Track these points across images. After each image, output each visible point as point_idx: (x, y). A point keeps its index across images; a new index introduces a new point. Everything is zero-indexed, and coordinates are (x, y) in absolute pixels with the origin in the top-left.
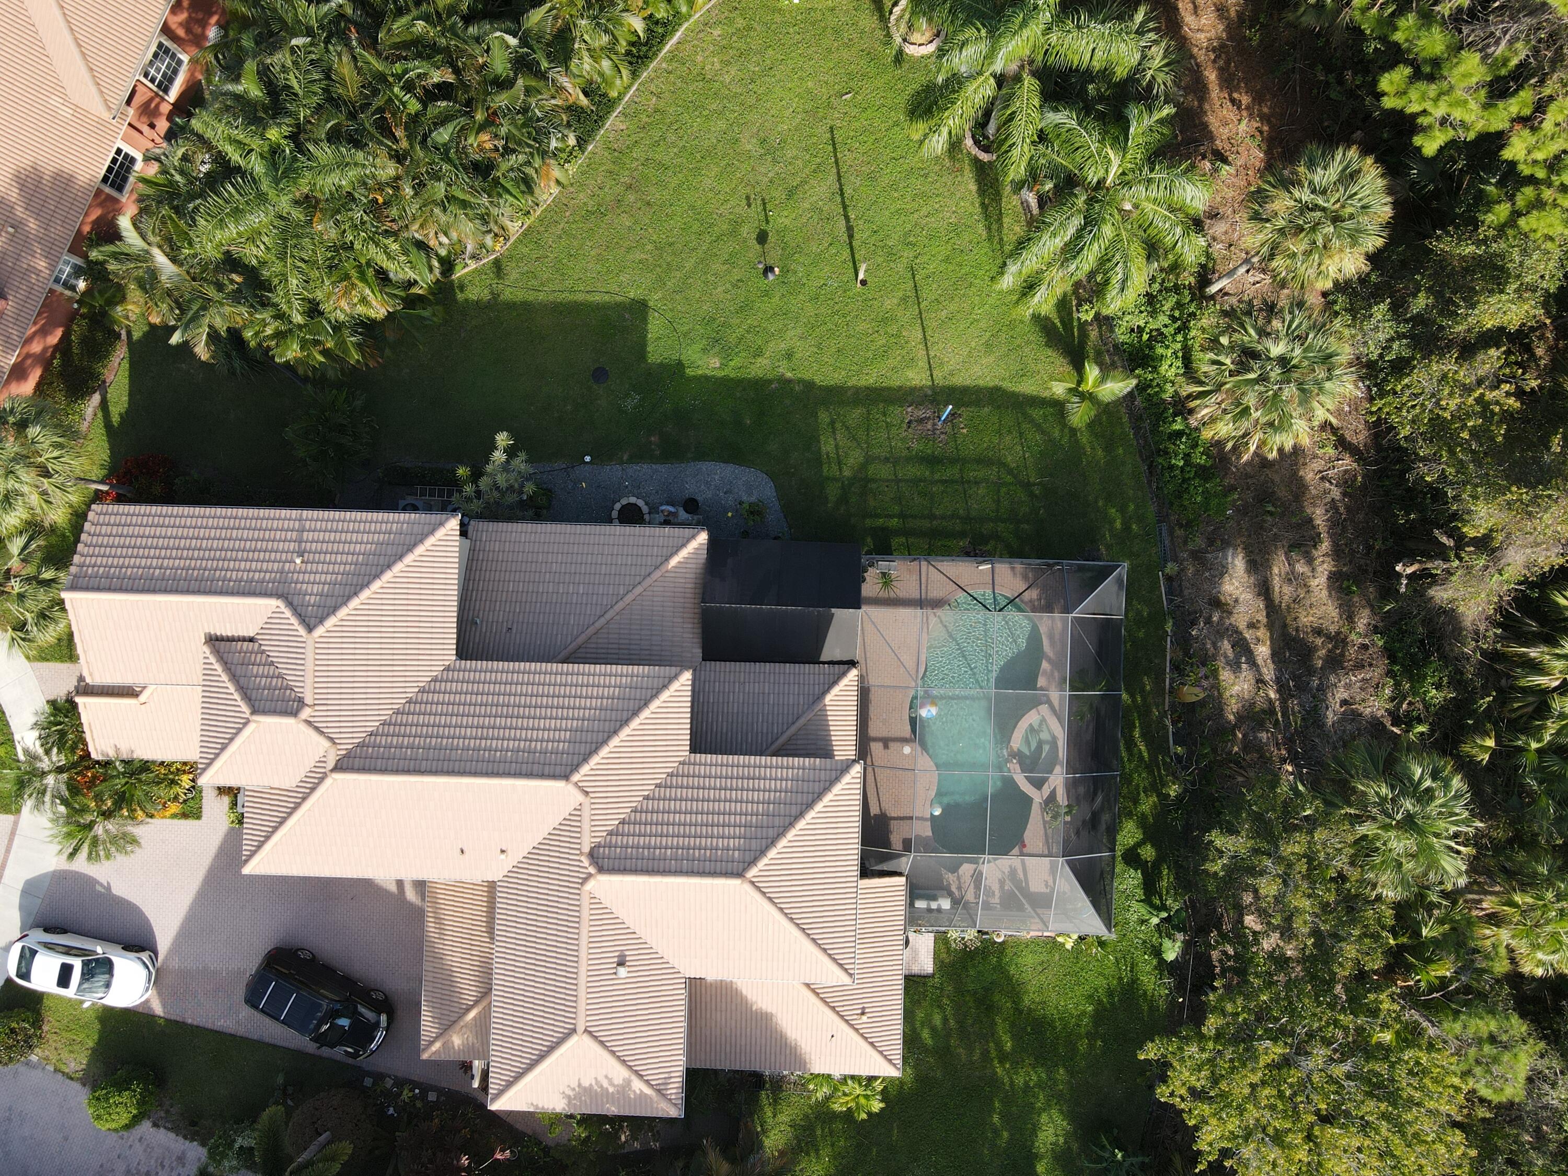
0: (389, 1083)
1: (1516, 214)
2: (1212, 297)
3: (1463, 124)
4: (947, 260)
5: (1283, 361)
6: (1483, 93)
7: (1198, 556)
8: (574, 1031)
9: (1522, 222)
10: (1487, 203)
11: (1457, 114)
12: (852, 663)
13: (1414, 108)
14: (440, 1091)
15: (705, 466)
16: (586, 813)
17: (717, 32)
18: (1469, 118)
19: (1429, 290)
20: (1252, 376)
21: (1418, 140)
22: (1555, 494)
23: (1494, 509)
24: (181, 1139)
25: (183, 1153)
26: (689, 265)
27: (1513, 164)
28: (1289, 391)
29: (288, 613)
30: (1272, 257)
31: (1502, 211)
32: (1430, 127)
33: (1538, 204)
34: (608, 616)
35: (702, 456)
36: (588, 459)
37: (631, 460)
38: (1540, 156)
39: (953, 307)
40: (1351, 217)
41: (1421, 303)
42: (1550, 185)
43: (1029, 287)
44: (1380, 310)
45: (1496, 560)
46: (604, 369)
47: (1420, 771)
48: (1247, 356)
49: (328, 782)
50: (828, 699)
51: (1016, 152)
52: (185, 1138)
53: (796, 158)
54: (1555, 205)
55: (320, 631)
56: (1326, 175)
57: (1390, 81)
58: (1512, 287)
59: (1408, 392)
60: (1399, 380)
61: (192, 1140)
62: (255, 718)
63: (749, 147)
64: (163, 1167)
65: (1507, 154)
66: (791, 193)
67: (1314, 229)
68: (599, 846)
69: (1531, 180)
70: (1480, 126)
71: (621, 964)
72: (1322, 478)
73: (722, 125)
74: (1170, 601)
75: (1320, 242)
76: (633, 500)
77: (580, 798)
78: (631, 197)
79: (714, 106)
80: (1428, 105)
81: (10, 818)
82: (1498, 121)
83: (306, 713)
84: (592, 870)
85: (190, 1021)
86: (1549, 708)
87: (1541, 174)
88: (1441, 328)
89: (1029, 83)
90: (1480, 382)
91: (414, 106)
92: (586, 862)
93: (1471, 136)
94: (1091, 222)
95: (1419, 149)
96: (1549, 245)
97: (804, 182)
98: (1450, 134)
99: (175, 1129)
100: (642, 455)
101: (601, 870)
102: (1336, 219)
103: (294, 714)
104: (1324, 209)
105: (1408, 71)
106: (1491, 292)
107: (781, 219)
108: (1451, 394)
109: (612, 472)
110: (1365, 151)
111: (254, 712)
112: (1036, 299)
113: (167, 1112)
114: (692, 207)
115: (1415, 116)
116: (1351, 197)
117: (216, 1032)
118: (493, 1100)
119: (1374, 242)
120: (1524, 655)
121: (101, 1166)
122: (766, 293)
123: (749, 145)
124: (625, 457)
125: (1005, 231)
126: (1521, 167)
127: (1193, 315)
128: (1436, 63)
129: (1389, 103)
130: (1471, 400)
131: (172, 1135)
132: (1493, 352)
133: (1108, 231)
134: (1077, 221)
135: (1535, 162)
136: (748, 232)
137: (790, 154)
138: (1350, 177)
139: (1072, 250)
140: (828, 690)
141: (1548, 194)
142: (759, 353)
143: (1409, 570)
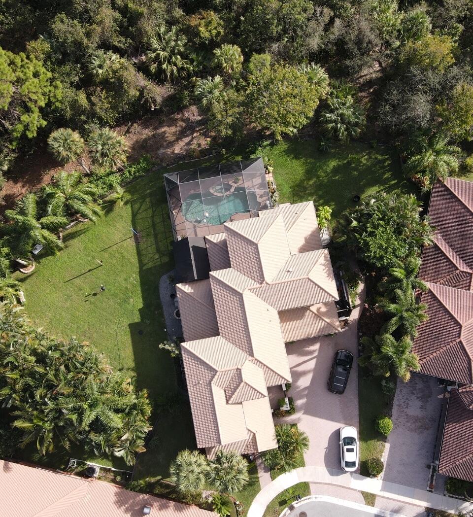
0: (360, 348)
1: (57, 101)
2: (91, 172)
3: (38, 117)
4: (92, 242)
5: (103, 145)
6: (30, 114)
7: (162, 160)
8: (308, 278)
9: (60, 99)
10: (57, 107)
11: (36, 118)
12: (204, 238)
13: (36, 128)
14: (359, 332)
15: (161, 296)
16: (250, 288)
17: (37, 321)
18: (37, 116)
19: (80, 116)
20: (108, 152)
21: (44, 126)
22: (124, 78)
23: (131, 91)
24: (393, 407)
25: (397, 405)
26: (105, 314)
27: (46, 104)
28: (110, 142)
29: (214, 380)
30: (77, 154)
31: (57, 104)
32: (40, 124)
33: (55, 97)
34: (203, 303)
35: (159, 298)
36: (165, 330)
37: (163, 318)
38: (43, 98)
39: (105, 238)
40: (65, 137)
41: (83, 117)
42: (49, 95)
43: (95, 213)
44: (86, 126)
45: (145, 88)
46: (139, 332)
47: (197, 92)
48: (104, 155)
49: (257, 358)
50: (215, 242)
51: (60, 221)
52: (392, 406)
53: (69, 290)
54: (54, 92)
55: (217, 369)
56: (56, 145)
57: (30, 135)
58: (76, 98)
59: (106, 116)
60: (103, 119)
61: (393, 404)
62: (244, 381)
63: (69, 304)
64: (403, 411)
65: (44, 105)
66: (80, 289)
67: (69, 145)
68: (259, 283)
69: (49, 99)
70: (38, 113)
71: (289, 271)
72: (135, 134)
73: (63, 313)
74: (174, 164)
75: (72, 143)
76: (175, 314)
77: (247, 290)
78: (88, 335)
79: (58, 317)
80: (35, 125)
81: (310, 485)
82: (36, 110)
83: (239, 367)
84: (264, 282)
85: (358, 413)
86: (182, 67)
87: (47, 97)
88: (89, 111)
89: (43, 220)
90: (100, 100)
91: (71, 373)
92: (263, 285)
93: (40, 114)
94: (76, 198)
95: (46, 125)
96: (64, 92)
97: (76, 287)
98: (41, 119)
99: (391, 409)
100: (162, 315)
101: (264, 280)
102: (66, 140)
103: (240, 370)
104: (64, 143)
105: (27, 132)
106: (78, 102)
107: (87, 290)
108: (104, 106)
109: (168, 322)
110: (48, 137)
111: (242, 381)
112: (98, 210)
113: (386, 413)
114: (88, 317)
115: (38, 128)
116: (60, 138)
117: (359, 403)
118: (336, 299)
119: (70, 131)
120: (170, 76)
121: (408, 430)
122: (110, 290)
123: (68, 304)
124: (163, 319)
125: (81, 229)
126: (46, 102)
127: (97, 176)
128: (24, 126)
129: (35, 135)
130: (105, 101)
131: (393, 410)
132: (92, 99)
133: (77, 193)
134: (76, 201)
135: (45, 99)
136: (92, 299)
137: (68, 292)
138: (55, 139)
139: (84, 202)
140: (213, 242)
141: (52, 95)
142: (126, 288)
143: (153, 107)
